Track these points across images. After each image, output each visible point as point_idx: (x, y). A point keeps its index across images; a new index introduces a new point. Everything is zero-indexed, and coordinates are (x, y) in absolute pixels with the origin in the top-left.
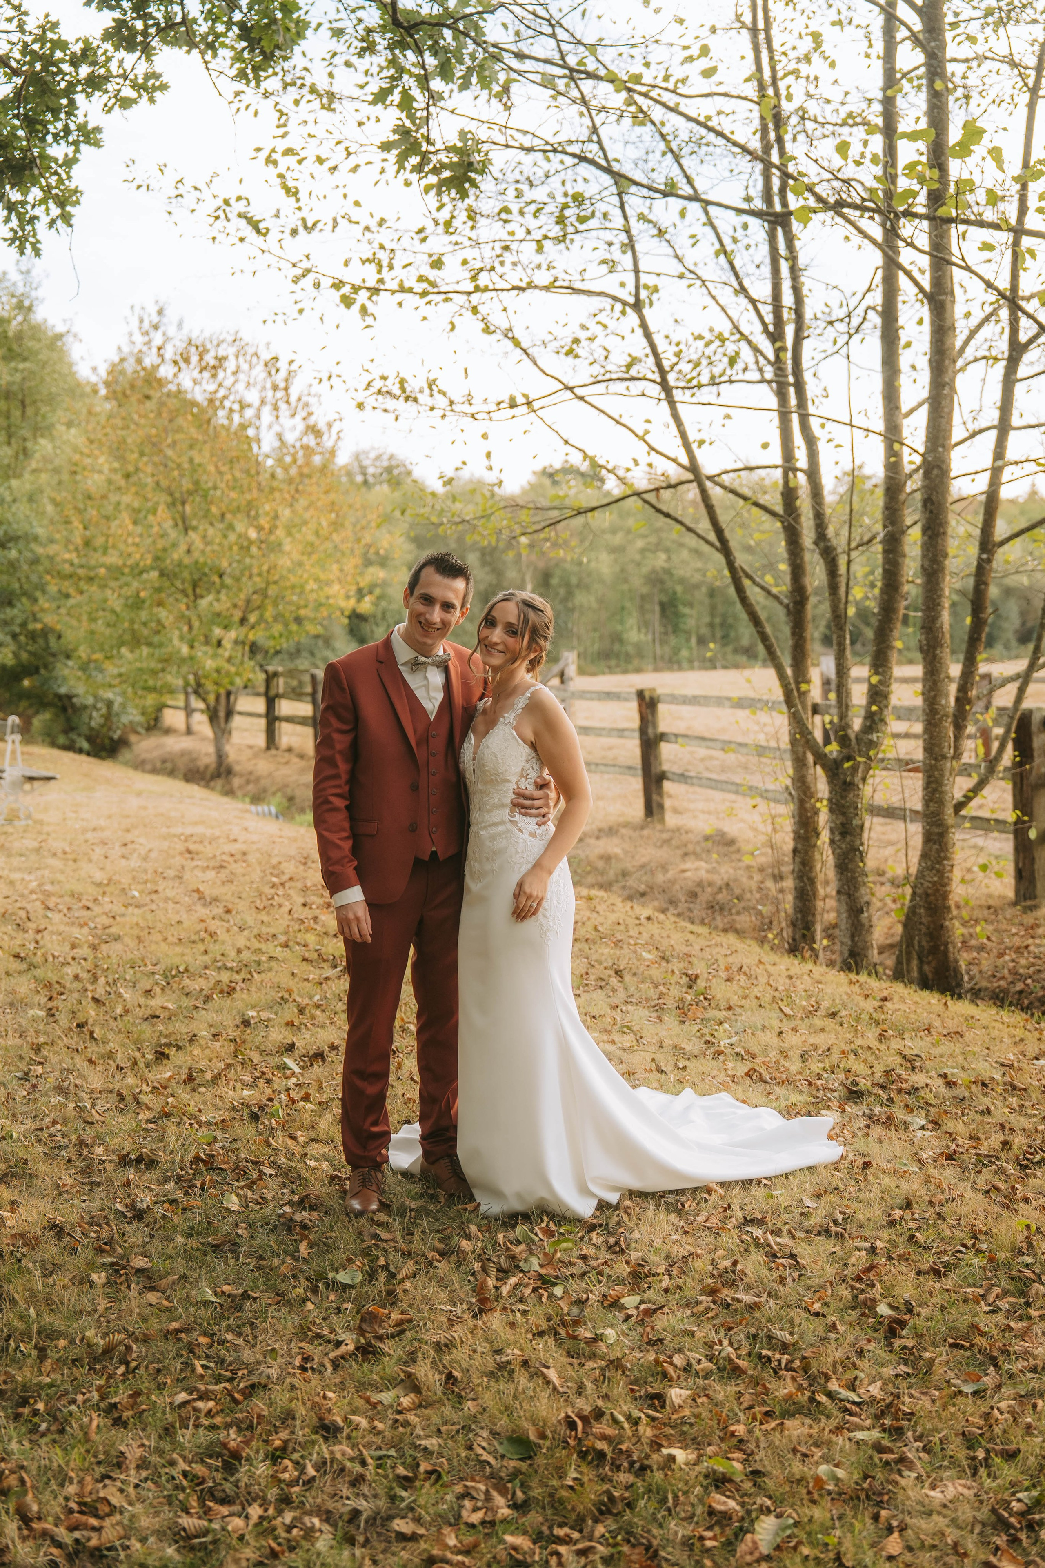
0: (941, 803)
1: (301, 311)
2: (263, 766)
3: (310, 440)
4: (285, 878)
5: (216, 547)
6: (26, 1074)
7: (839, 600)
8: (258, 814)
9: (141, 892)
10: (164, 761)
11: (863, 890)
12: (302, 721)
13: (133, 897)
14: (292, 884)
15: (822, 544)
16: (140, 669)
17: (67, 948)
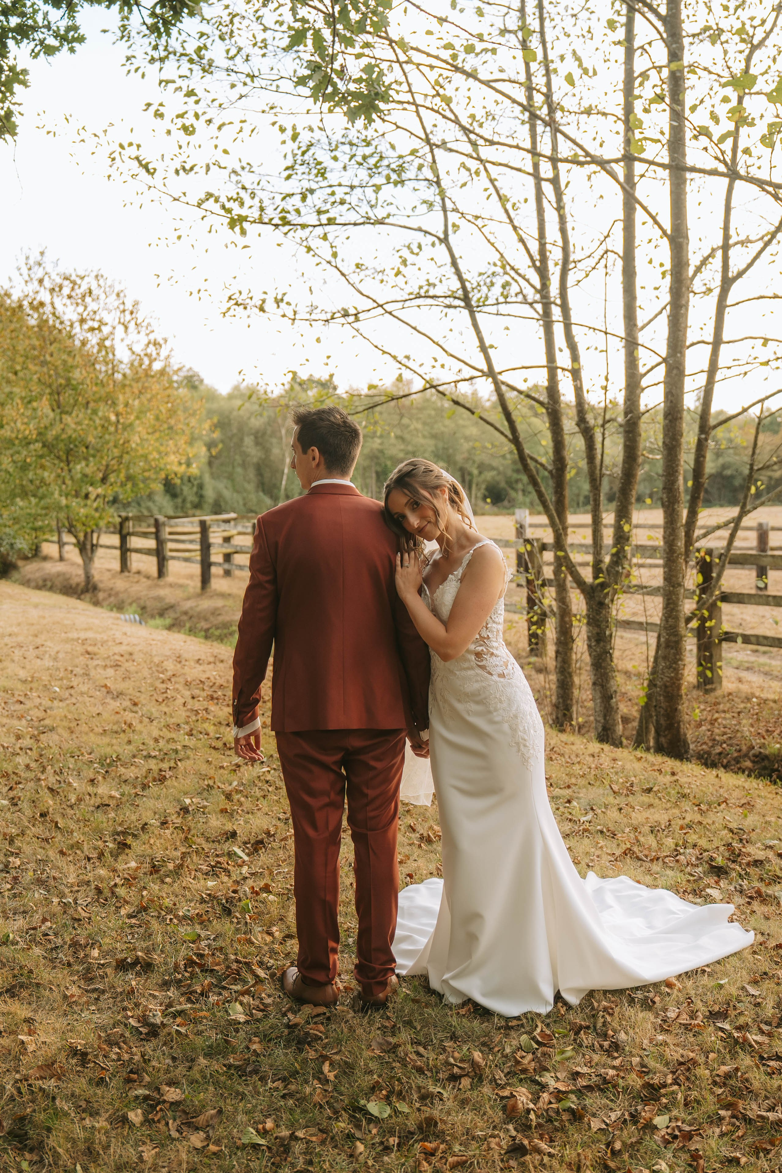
0: (677, 618)
1: (179, 237)
2: (120, 584)
3: (151, 349)
4: (170, 673)
5: (84, 427)
6: (6, 866)
7: (595, 467)
8: (126, 620)
9: (61, 688)
10: (45, 580)
11: (612, 682)
12: (148, 552)
13: (55, 692)
14: (177, 679)
15: (583, 426)
16: (29, 514)
17: (13, 739)
